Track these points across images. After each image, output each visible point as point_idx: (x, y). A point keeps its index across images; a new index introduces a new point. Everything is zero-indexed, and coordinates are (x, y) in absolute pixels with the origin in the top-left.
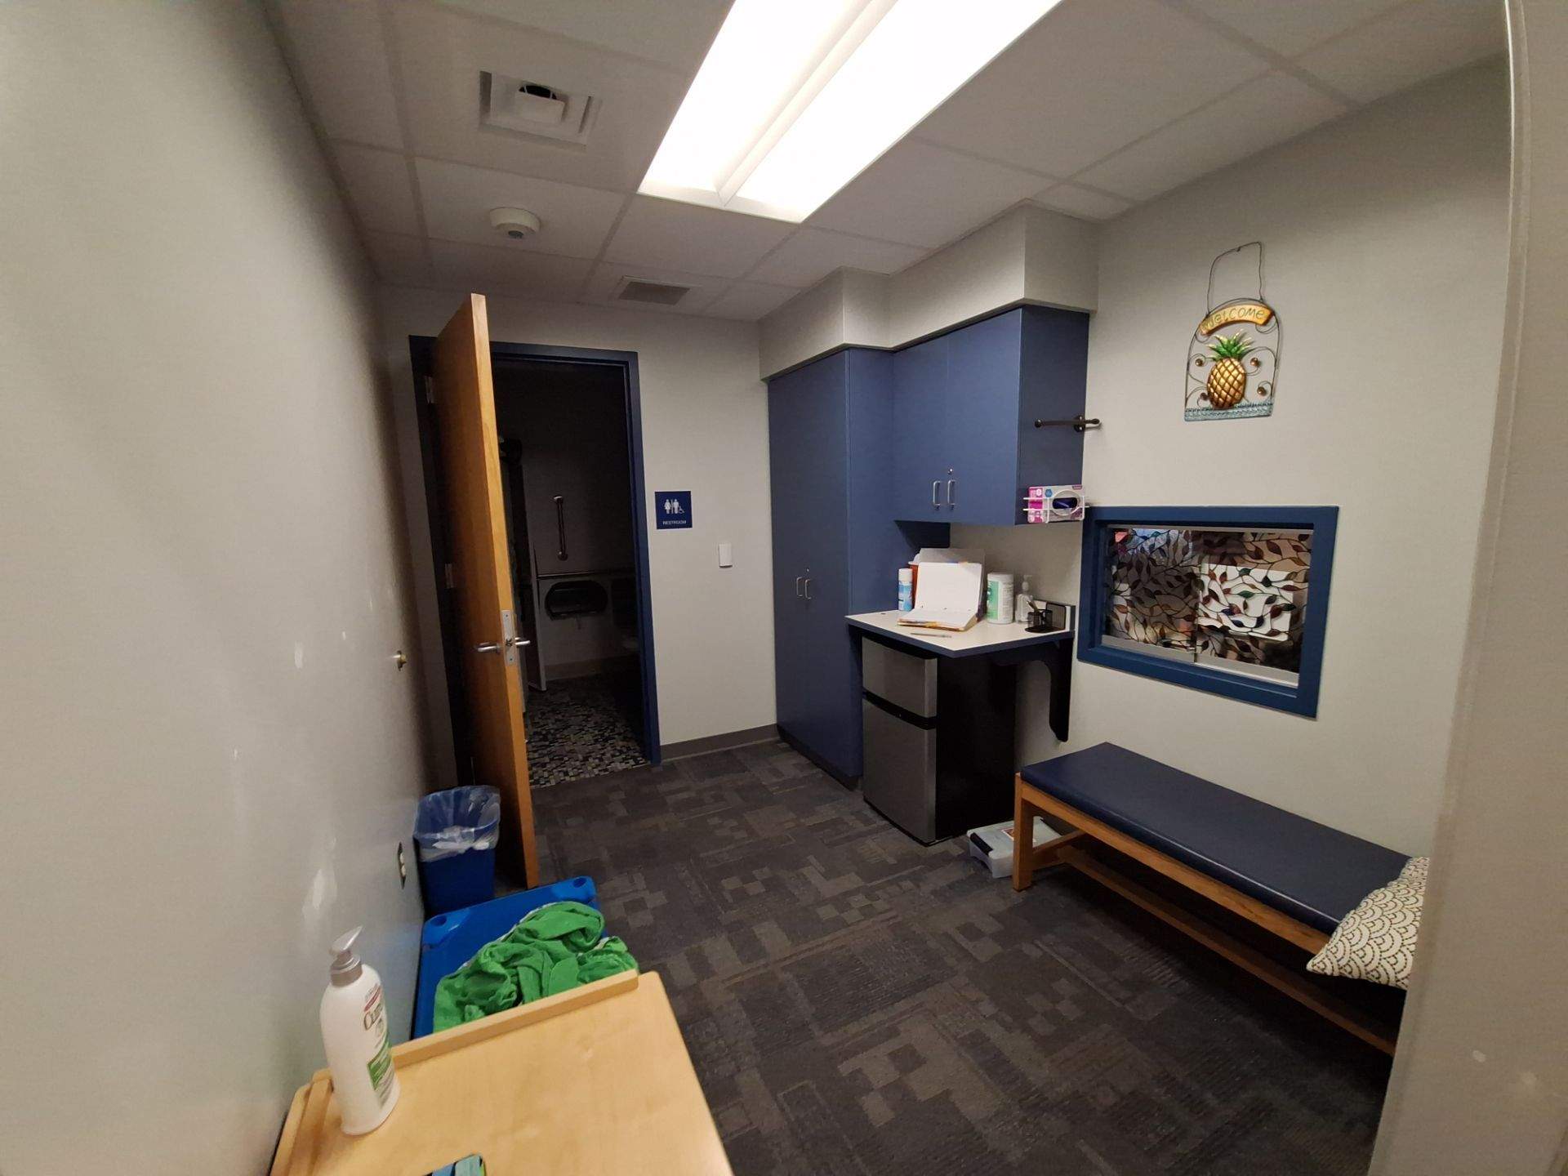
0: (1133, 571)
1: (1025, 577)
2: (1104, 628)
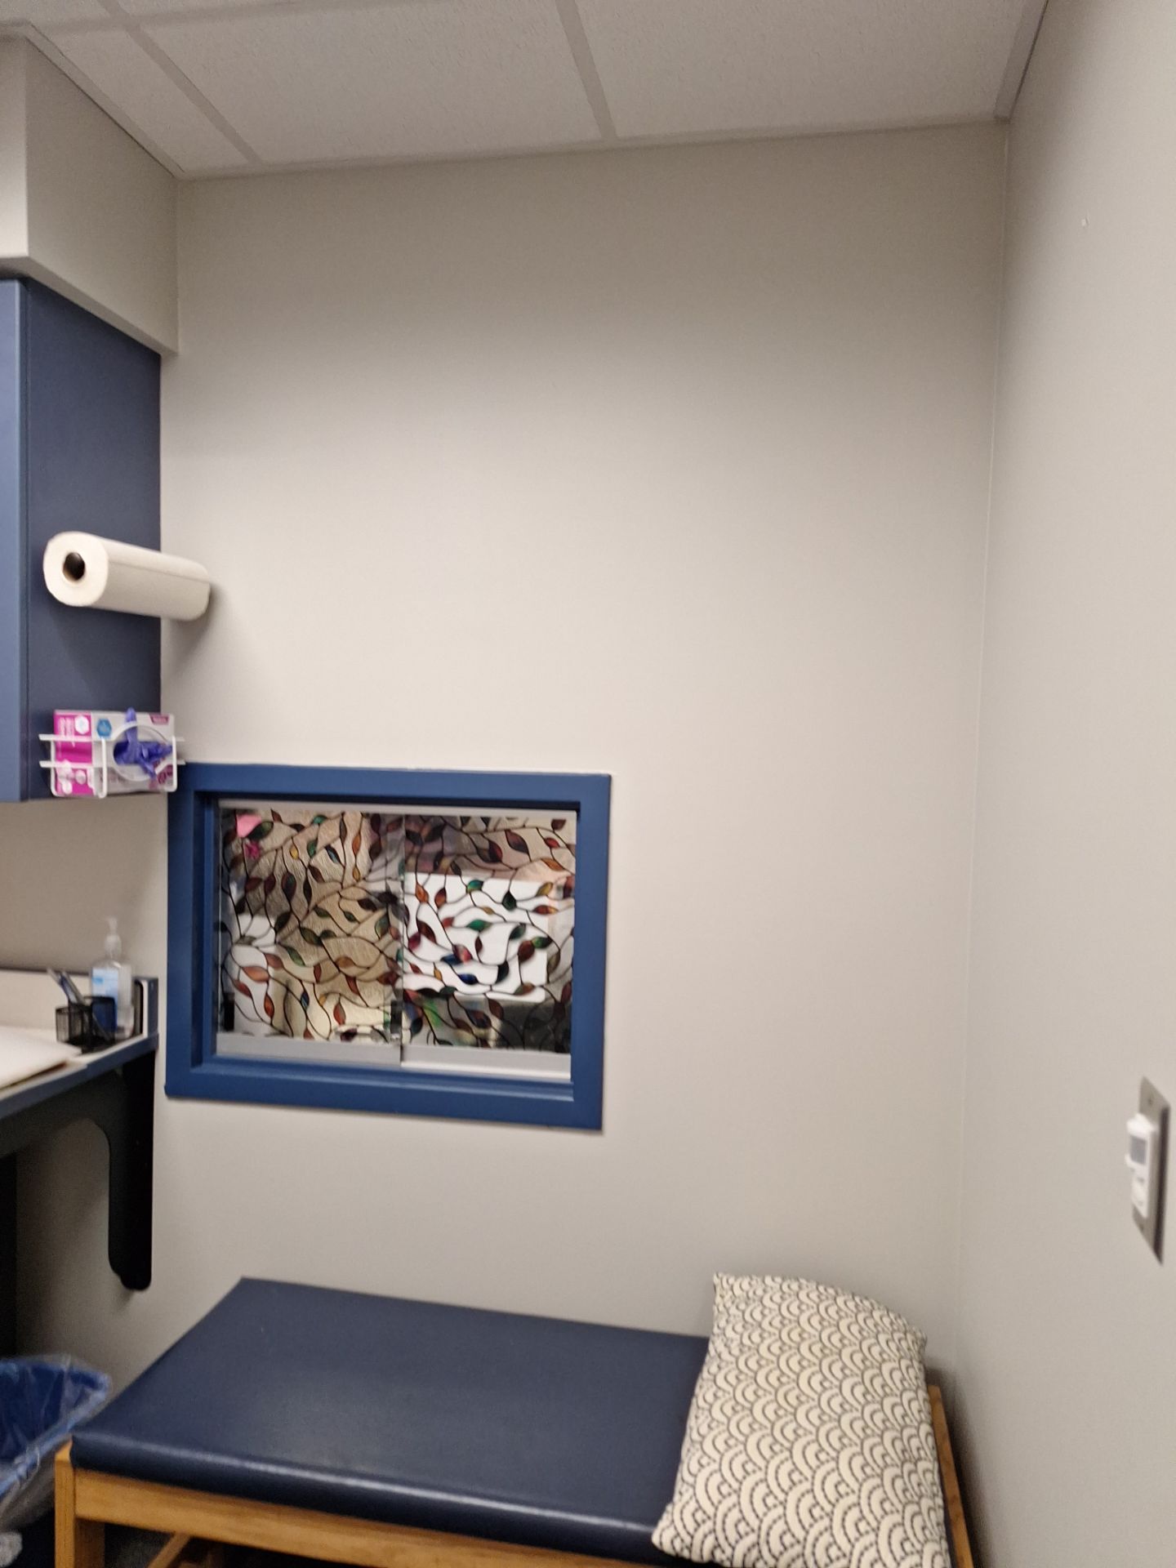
0: (278, 893)
2: (220, 1018)
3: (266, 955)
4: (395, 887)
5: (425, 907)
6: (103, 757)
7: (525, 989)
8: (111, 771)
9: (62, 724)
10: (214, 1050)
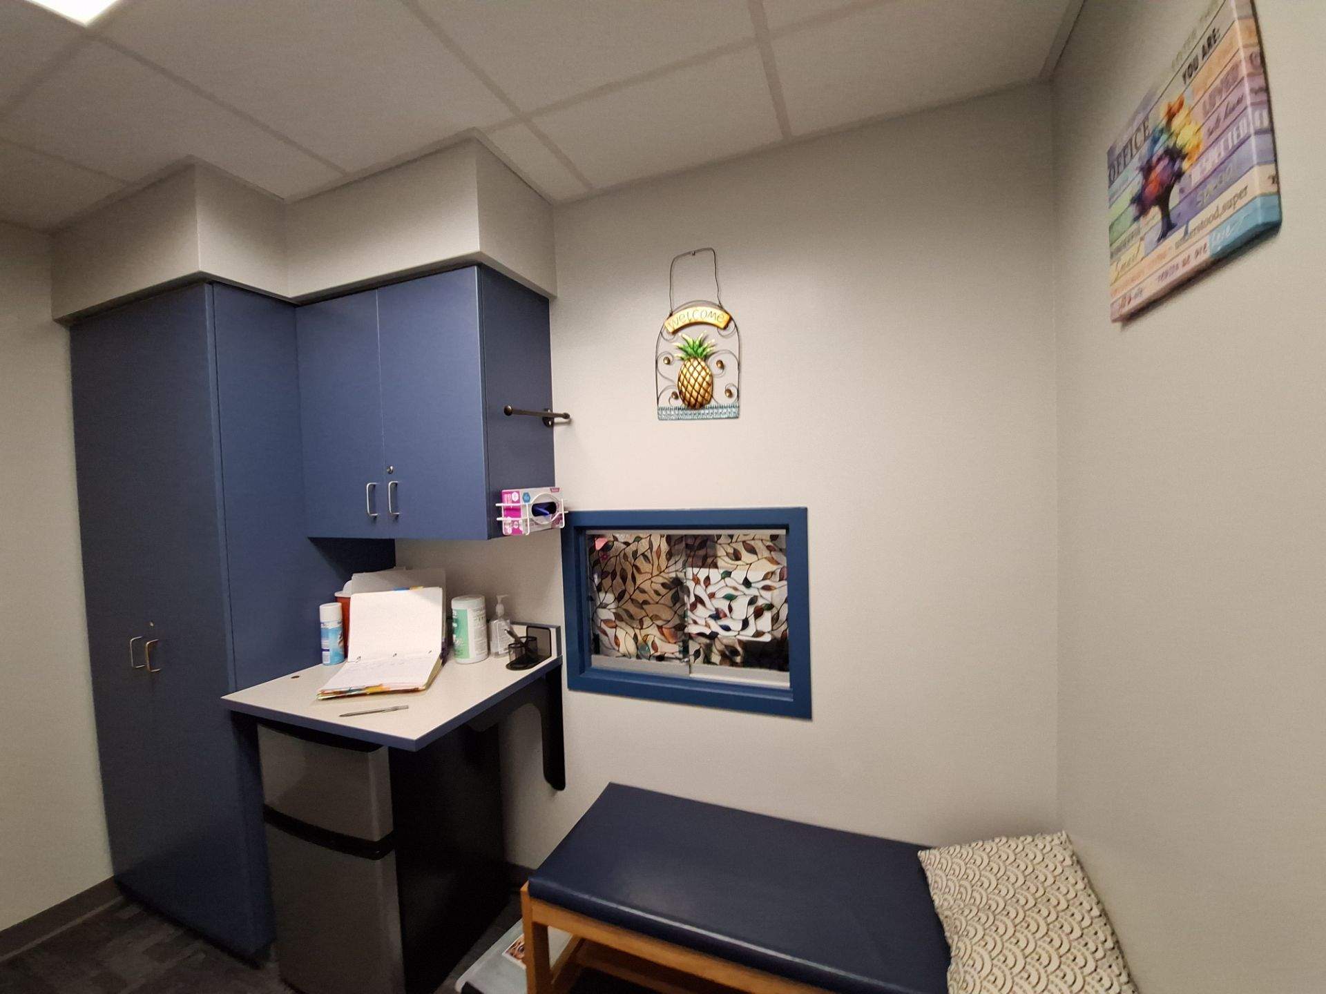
0: (618, 580)
1: (499, 598)
2: (592, 647)
3: (614, 613)
4: (681, 575)
5: (698, 586)
6: (527, 513)
7: (759, 634)
8: (531, 520)
9: (506, 497)
10: (590, 664)
